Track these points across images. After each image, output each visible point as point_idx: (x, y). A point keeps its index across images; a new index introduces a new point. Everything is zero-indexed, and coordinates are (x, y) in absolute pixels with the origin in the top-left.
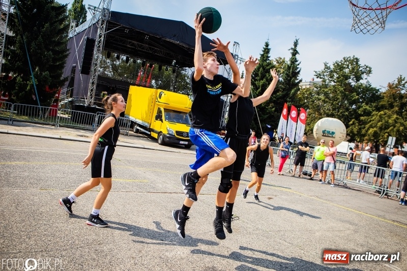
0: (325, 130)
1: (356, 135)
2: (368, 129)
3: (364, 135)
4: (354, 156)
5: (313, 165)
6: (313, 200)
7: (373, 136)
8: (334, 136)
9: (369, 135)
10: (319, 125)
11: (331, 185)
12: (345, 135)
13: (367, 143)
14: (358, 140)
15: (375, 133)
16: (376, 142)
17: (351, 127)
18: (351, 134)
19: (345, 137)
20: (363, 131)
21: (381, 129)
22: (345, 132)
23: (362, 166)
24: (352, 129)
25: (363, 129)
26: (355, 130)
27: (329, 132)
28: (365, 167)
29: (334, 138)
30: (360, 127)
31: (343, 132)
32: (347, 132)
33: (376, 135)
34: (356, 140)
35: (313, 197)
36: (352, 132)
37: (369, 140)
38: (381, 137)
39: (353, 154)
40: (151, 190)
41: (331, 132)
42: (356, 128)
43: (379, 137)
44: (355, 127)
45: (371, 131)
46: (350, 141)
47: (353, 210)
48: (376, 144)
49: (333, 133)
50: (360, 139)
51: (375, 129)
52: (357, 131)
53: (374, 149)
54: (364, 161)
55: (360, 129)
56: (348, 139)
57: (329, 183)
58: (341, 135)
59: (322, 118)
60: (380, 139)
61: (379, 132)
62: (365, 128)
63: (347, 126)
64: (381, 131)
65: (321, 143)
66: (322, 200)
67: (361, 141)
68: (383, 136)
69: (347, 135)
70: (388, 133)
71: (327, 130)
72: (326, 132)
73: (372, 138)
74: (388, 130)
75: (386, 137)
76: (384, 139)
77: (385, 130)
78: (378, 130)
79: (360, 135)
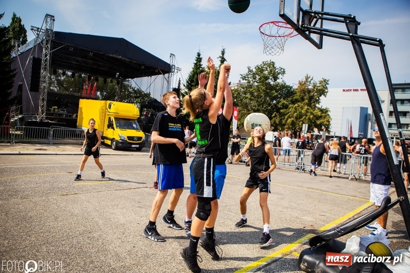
1: (279, 125)
2: (287, 119)
3: (284, 125)
7: (291, 125)
9: (288, 124)
10: (249, 120)
14: (280, 129)
17: (273, 119)
18: (274, 125)
19: (270, 128)
20: (284, 122)
21: (296, 118)
22: (270, 124)
24: (275, 121)
26: (277, 121)
30: (280, 118)
31: (267, 123)
33: (293, 123)
36: (275, 122)
37: (289, 128)
40: (118, 188)
43: (296, 125)
44: (277, 119)
45: (289, 121)
46: (274, 131)
48: (294, 131)
50: (282, 128)
51: (292, 119)
55: (281, 120)
56: (272, 129)
59: (250, 114)
60: (297, 127)
62: (284, 118)
63: (270, 118)
64: (296, 120)
67: (283, 130)
68: (298, 124)
69: (271, 125)
70: (302, 121)
71: (255, 123)
72: (254, 125)
73: (291, 127)
74: (302, 119)
75: (301, 124)
76: (299, 126)
77: (299, 119)
78: (294, 119)
79: (281, 125)
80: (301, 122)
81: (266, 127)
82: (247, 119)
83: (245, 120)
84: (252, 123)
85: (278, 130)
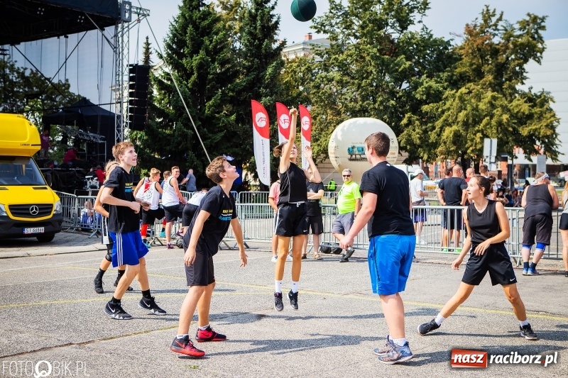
0: (353, 148)
1: (420, 146)
2: (442, 129)
3: (435, 145)
7: (454, 143)
9: (445, 143)
10: (340, 138)
12: (397, 152)
13: (444, 161)
14: (425, 157)
15: (456, 134)
17: (405, 132)
18: (408, 147)
20: (433, 137)
21: (466, 124)
24: (410, 136)
25: (431, 131)
26: (416, 138)
30: (424, 127)
32: (399, 143)
33: (458, 139)
34: (422, 158)
35: (351, 296)
36: (409, 141)
37: (448, 153)
38: (469, 143)
42: (417, 130)
43: (466, 143)
44: (414, 130)
45: (448, 133)
46: (408, 162)
50: (429, 154)
51: (455, 127)
52: (420, 138)
55: (425, 132)
56: (404, 159)
59: (342, 121)
60: (468, 148)
61: (464, 133)
62: (434, 128)
63: (397, 131)
64: (466, 130)
67: (432, 158)
68: (472, 140)
69: (401, 148)
70: (482, 131)
71: (357, 145)
72: (355, 150)
73: (452, 149)
74: (481, 126)
75: (478, 140)
76: (475, 146)
77: (474, 126)
78: (460, 128)
79: (427, 146)
80: (479, 135)
82: (336, 135)
83: (331, 140)
84: (350, 147)
85: (420, 160)
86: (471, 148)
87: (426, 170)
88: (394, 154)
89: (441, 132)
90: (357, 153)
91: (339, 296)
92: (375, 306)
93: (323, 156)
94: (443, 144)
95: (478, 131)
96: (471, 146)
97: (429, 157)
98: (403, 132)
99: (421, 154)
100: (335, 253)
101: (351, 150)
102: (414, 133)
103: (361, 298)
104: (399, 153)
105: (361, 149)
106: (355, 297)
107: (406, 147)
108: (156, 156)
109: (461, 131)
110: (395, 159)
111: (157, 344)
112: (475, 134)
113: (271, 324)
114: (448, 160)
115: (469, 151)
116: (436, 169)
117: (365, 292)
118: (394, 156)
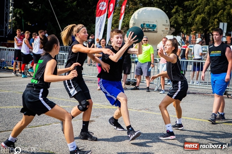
0: (144, 24)
1: (182, 25)
2: (195, 16)
3: (191, 25)
4: (186, 52)
5: (137, 70)
6: (143, 114)
7: (202, 24)
8: (155, 30)
9: (196, 24)
10: (136, 18)
11: (161, 92)
12: (169, 28)
13: (195, 34)
14: (185, 31)
15: (203, 19)
16: (205, 32)
17: (174, 17)
18: (175, 25)
19: (169, 30)
20: (190, 20)
21: (209, 14)
22: (169, 23)
23: (195, 63)
24: (176, 19)
25: (189, 16)
26: (180, 19)
27: (149, 25)
28: (199, 63)
29: (156, 32)
30: (185, 14)
31: (165, 23)
32: (170, 22)
33: (204, 22)
34: (183, 32)
35: (143, 111)
36: (176, 22)
37: (197, 30)
38: (211, 25)
39: (184, 51)
41: (151, 26)
42: (181, 16)
43: (209, 24)
44: (179, 16)
45: (198, 18)
46: (175, 34)
47: (192, 119)
48: (205, 34)
49: (154, 26)
50: (187, 30)
51: (203, 15)
52: (182, 21)
53: (204, 40)
54: (197, 57)
55: (185, 17)
56: (172, 32)
57: (159, 90)
58: (164, 27)
60: (210, 27)
61: (207, 19)
62: (190, 15)
63: (170, 16)
64: (209, 17)
65: (143, 42)
66: (154, 113)
67: (188, 33)
68: (212, 23)
69: (171, 26)
70: (218, 18)
71: (146, 23)
72: (145, 25)
73: (200, 27)
74: (218, 15)
75: (216, 23)
76: (214, 26)
77: (214, 15)
78: (206, 16)
79: (186, 25)
80: (216, 20)
81: (164, 28)
82: (134, 17)
83: (131, 19)
84: (142, 24)
85: (181, 33)
86: (211, 28)
87: (184, 39)
88: (167, 29)
89: (194, 17)
90: (146, 27)
91: (136, 111)
92: (157, 118)
93: (125, 28)
94: (195, 25)
95: (216, 18)
96: (212, 26)
97: (187, 32)
98: (172, 16)
99: (183, 30)
100: (133, 85)
101: (143, 25)
102: (179, 17)
103: (149, 112)
104: (170, 29)
105: (148, 25)
106: (146, 112)
107: (174, 25)
108: (29, 24)
109: (206, 18)
110: (168, 32)
111: (28, 136)
112: (214, 20)
113: (97, 126)
114: (197, 34)
115: (210, 29)
116: (190, 39)
117: (151, 109)
118: (167, 30)
